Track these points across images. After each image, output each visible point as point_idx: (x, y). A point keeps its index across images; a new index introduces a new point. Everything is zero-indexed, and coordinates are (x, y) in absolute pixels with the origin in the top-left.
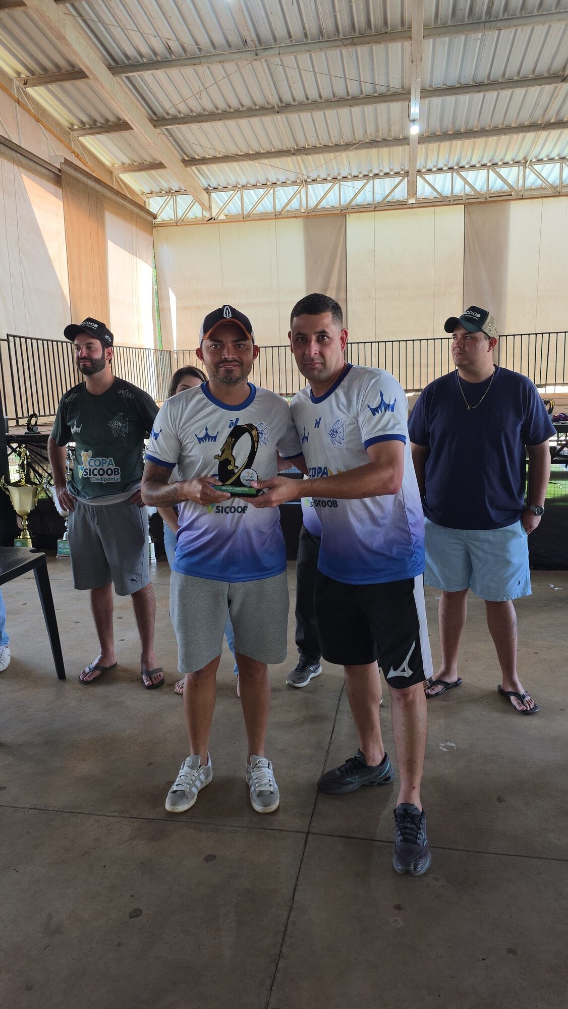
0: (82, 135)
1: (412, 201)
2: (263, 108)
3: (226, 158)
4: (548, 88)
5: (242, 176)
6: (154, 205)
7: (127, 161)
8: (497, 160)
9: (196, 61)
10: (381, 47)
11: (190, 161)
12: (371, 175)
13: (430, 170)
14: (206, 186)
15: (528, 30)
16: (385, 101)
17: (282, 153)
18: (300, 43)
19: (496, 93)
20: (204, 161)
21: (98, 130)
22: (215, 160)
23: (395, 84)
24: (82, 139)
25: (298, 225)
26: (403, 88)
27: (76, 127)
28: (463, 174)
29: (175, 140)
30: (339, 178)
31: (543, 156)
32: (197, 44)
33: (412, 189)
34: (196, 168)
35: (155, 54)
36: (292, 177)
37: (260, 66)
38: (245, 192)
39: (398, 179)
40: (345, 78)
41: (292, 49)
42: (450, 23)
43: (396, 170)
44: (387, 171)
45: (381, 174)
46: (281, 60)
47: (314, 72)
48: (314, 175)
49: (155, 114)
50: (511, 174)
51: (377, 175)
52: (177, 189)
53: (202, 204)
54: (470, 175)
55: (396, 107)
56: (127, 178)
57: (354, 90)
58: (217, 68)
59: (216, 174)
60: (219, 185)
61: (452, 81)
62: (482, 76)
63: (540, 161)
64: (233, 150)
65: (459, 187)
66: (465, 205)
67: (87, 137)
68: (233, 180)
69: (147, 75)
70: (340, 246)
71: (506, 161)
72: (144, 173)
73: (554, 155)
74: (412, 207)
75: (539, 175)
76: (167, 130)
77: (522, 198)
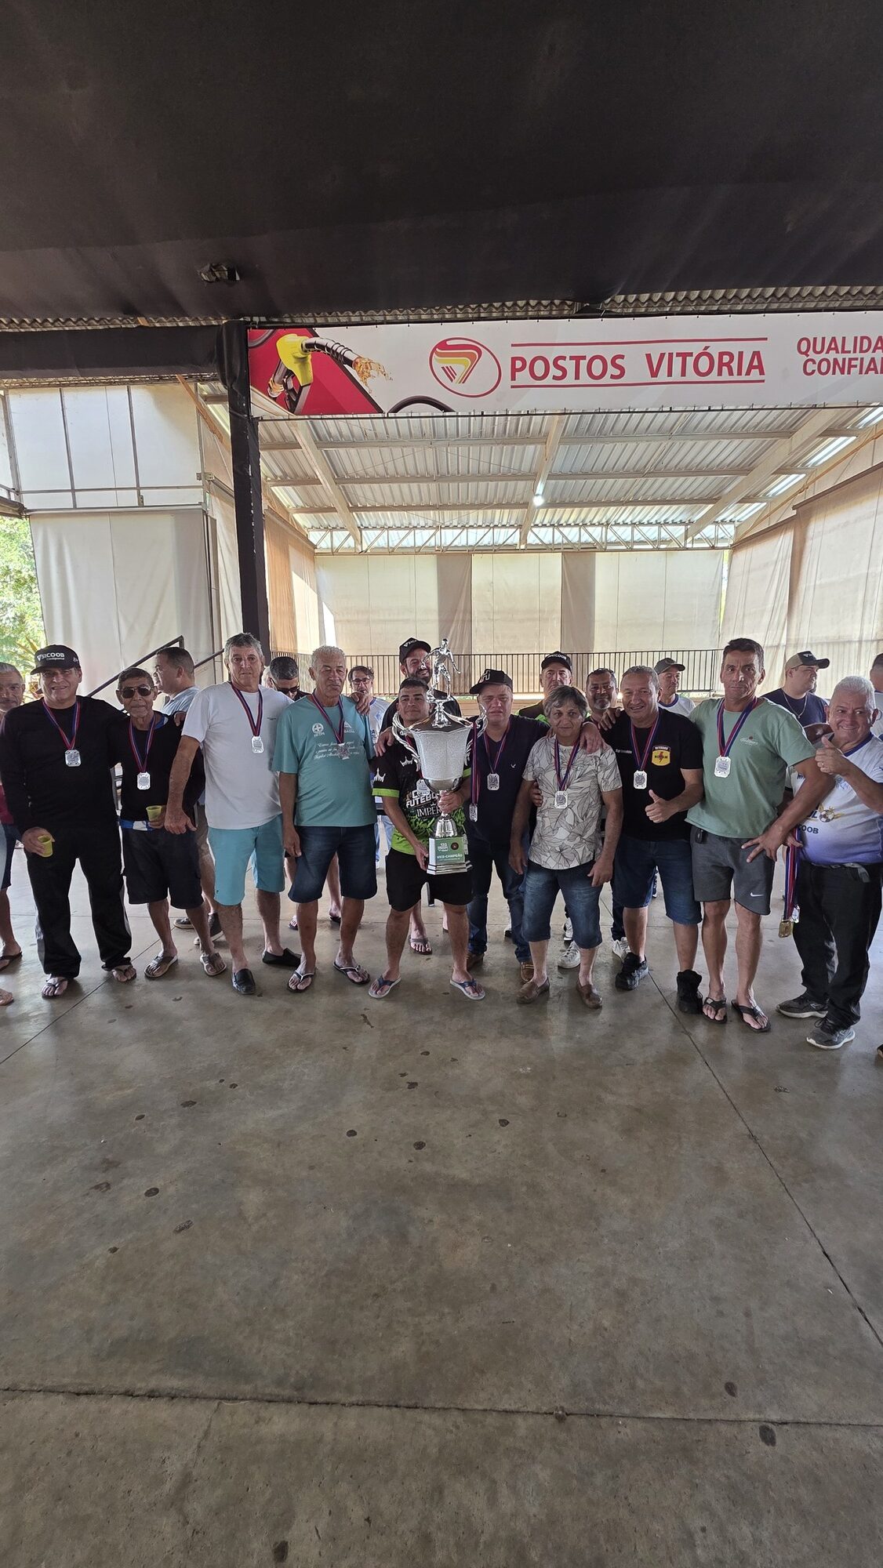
0: (274, 486)
1: (523, 547)
2: (423, 477)
3: (383, 508)
4: (631, 480)
5: (391, 520)
6: (314, 537)
7: (301, 504)
8: (587, 521)
9: (383, 444)
10: (521, 447)
11: (355, 508)
12: (492, 526)
13: (537, 525)
14: (359, 525)
15: (624, 444)
16: (516, 480)
17: (428, 507)
18: (463, 439)
19: (594, 481)
20: (365, 509)
21: (287, 483)
22: (374, 508)
23: (525, 467)
24: (272, 488)
25: (432, 559)
26: (530, 472)
27: (269, 479)
28: (561, 529)
29: (346, 493)
30: (467, 526)
31: (620, 521)
32: (387, 433)
33: (523, 539)
34: (357, 514)
35: (353, 436)
36: (430, 523)
37: (430, 452)
38: (390, 532)
39: (512, 530)
40: (490, 463)
41: (459, 442)
42: (572, 436)
43: (512, 523)
44: (504, 523)
45: (500, 525)
46: (447, 450)
47: (469, 458)
48: (448, 524)
49: (337, 475)
50: (597, 532)
51: (496, 526)
52: (335, 526)
53: (356, 539)
54: (565, 531)
55: (521, 484)
56: (299, 517)
57: (494, 469)
58: (397, 451)
59: (369, 518)
60: (370, 525)
61: (566, 470)
62: (587, 468)
63: (617, 524)
64: (389, 502)
65: (558, 539)
66: (562, 552)
67: (276, 488)
68: (382, 523)
69: (342, 451)
70: (467, 578)
71: (593, 522)
72: (312, 515)
73: (628, 521)
74: (523, 551)
75: (615, 533)
76: (343, 487)
77: (605, 550)
